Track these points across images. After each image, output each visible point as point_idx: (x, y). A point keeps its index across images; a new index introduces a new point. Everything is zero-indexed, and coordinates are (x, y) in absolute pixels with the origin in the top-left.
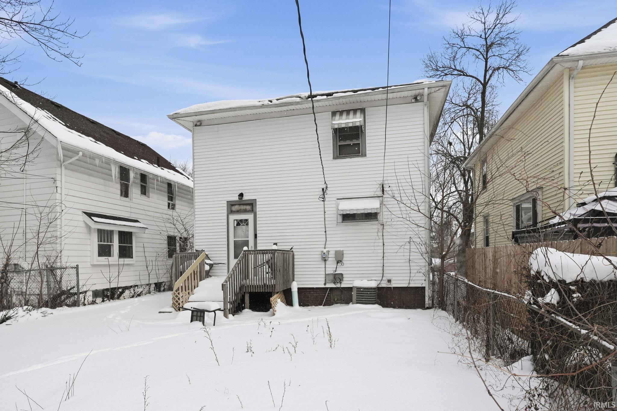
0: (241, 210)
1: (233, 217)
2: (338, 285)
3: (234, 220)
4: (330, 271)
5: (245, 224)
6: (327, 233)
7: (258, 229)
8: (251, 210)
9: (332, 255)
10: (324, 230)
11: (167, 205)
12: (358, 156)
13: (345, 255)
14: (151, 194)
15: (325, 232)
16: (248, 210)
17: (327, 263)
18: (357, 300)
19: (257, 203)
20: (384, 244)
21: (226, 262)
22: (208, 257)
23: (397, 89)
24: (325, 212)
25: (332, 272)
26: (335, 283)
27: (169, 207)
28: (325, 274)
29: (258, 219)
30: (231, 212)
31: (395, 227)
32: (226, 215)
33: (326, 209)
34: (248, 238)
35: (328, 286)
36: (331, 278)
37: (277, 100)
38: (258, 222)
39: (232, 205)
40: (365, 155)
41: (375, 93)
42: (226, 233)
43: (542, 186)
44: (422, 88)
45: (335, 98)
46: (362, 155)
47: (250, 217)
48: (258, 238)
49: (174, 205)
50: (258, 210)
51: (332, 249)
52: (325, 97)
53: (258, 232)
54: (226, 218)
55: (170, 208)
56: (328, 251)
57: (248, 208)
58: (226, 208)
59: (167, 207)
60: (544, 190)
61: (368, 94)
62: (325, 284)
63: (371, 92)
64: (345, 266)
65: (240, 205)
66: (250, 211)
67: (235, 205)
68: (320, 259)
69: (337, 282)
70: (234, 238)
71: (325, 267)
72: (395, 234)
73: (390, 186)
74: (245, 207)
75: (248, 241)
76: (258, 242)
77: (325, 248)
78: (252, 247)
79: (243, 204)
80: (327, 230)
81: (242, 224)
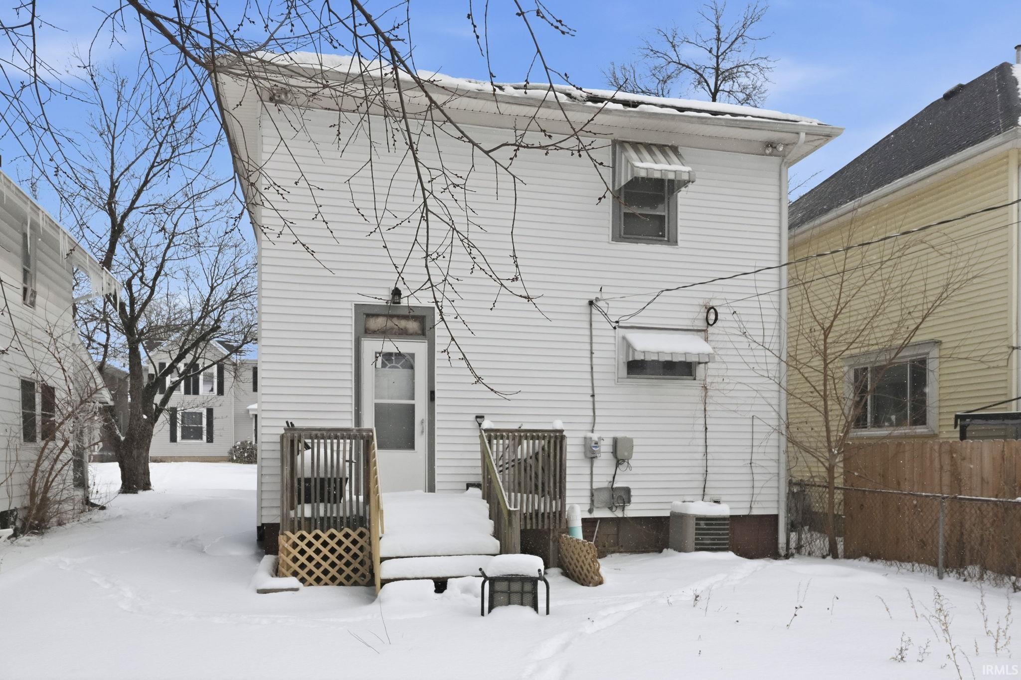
0: (391, 329)
1: (371, 346)
2: (619, 514)
3: (376, 353)
4: (602, 481)
5: (399, 366)
6: (597, 398)
7: (437, 379)
8: (420, 332)
9: (606, 447)
10: (591, 392)
11: (22, 292)
12: (661, 242)
13: (635, 449)
15: (593, 396)
16: (411, 331)
17: (597, 463)
18: (696, 544)
19: (437, 318)
20: (706, 429)
23: (757, 124)
24: (592, 353)
25: (605, 485)
26: (611, 509)
27: (24, 297)
28: (592, 489)
29: (437, 356)
30: (364, 331)
31: (732, 394)
32: (352, 338)
33: (595, 347)
34: (413, 398)
35: (597, 514)
36: (605, 496)
37: (515, 88)
39: (368, 316)
40: (675, 242)
41: (716, 121)
42: (351, 384)
43: (940, 339)
44: (796, 131)
45: (643, 114)
46: (668, 241)
47: (417, 348)
48: (437, 402)
50: (438, 333)
51: (604, 435)
52: (620, 107)
53: (437, 387)
54: (352, 345)
55: (28, 300)
56: (601, 439)
57: (412, 325)
58: (352, 322)
59: (21, 299)
60: (944, 346)
61: (704, 120)
62: (590, 511)
63: (710, 118)
64: (634, 471)
65: (390, 317)
66: (418, 335)
67: (377, 316)
68: (582, 456)
69: (617, 507)
70: (376, 398)
71: (592, 474)
72: (733, 408)
73: (735, 312)
74: (403, 324)
75: (413, 406)
76: (437, 409)
77: (592, 431)
78: (422, 422)
79: (400, 317)
80: (595, 392)
81: (394, 364)
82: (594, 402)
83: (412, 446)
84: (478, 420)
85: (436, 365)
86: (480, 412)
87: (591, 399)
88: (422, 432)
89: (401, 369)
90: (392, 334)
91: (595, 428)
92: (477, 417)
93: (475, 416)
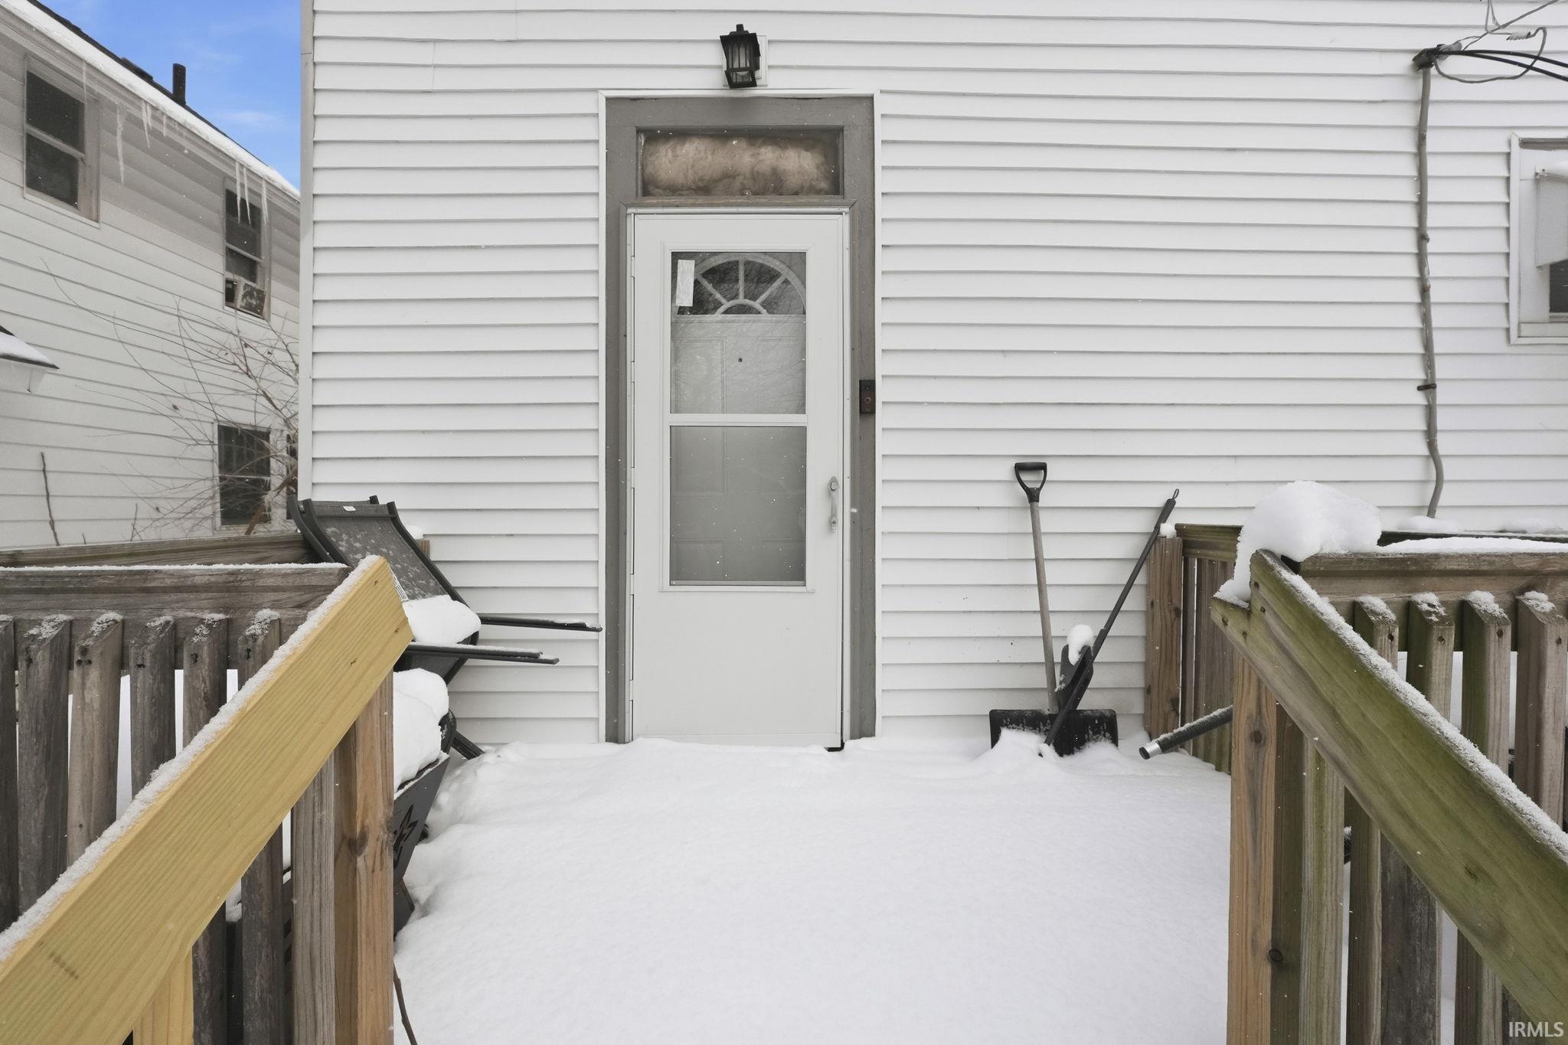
0: (728, 176)
1: (659, 234)
3: (676, 256)
5: (757, 305)
6: (1442, 395)
7: (883, 339)
8: (824, 185)
10: (1420, 375)
11: (221, 286)
14: (107, 209)
15: (1428, 387)
16: (793, 182)
19: (883, 130)
21: (593, 607)
22: (431, 568)
24: (1423, 239)
27: (230, 296)
29: (883, 261)
30: (641, 187)
32: (598, 209)
33: (1434, 216)
34: (801, 409)
38: (883, 287)
39: (654, 136)
42: (597, 367)
48: (883, 417)
49: (261, 296)
50: (883, 182)
53: (883, 367)
54: (597, 235)
55: (240, 301)
57: (800, 163)
58: (598, 156)
59: (219, 298)
65: (721, 135)
66: (819, 190)
67: (682, 134)
70: (676, 408)
74: (768, 156)
75: (801, 432)
76: (883, 444)
77: (1431, 511)
78: (832, 487)
79: (758, 136)
80: (1439, 374)
81: (741, 300)
82: (1430, 411)
83: (795, 572)
84: (1026, 477)
85: (879, 292)
86: (1031, 448)
87: (1420, 399)
88: (832, 523)
89: (765, 315)
90: (729, 192)
91: (1443, 501)
92: (1020, 468)
93: (1013, 463)
